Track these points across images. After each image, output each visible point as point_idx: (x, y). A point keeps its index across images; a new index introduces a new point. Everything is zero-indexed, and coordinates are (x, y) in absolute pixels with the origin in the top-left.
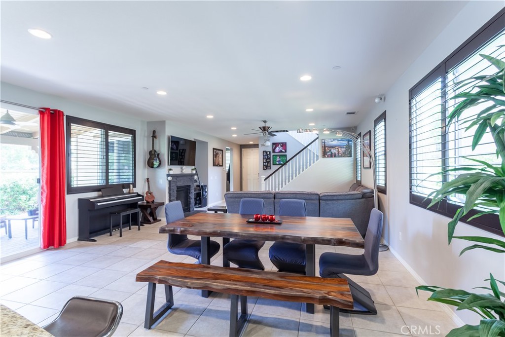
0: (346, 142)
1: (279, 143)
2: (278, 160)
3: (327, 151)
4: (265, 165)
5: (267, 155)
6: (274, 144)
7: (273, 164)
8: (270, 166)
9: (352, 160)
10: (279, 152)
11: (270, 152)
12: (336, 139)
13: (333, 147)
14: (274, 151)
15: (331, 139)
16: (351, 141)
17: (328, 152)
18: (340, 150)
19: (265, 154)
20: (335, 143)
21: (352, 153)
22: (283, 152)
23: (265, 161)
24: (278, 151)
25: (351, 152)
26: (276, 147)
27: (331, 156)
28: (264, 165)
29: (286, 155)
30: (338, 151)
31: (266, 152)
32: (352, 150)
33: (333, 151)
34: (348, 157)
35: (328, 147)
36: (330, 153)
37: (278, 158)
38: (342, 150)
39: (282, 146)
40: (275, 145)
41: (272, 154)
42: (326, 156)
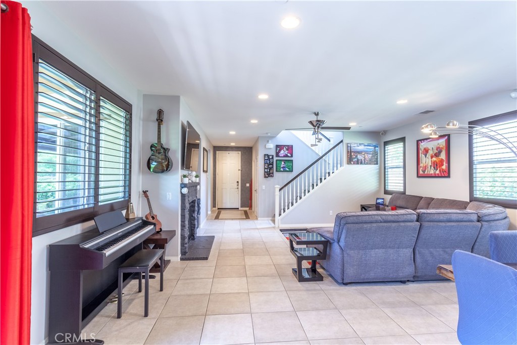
0: (373, 148)
1: (284, 146)
2: (282, 166)
3: (352, 157)
4: (267, 172)
5: (269, 159)
6: (277, 146)
7: (277, 171)
8: (273, 173)
9: (378, 168)
10: (284, 156)
11: (273, 156)
12: (363, 144)
13: (360, 152)
14: (277, 155)
15: (357, 144)
16: (377, 147)
17: (354, 158)
18: (366, 157)
19: (267, 158)
20: (361, 148)
21: (379, 160)
22: (289, 157)
23: (266, 167)
24: (282, 155)
25: (377, 159)
26: (280, 151)
27: (358, 162)
28: (265, 172)
29: (292, 160)
30: (364, 157)
31: (268, 156)
32: (379, 157)
33: (360, 157)
34: (374, 164)
35: (355, 152)
36: (356, 160)
37: (283, 163)
38: (369, 156)
39: (287, 150)
40: (279, 147)
41: (275, 159)
42: (352, 163)
